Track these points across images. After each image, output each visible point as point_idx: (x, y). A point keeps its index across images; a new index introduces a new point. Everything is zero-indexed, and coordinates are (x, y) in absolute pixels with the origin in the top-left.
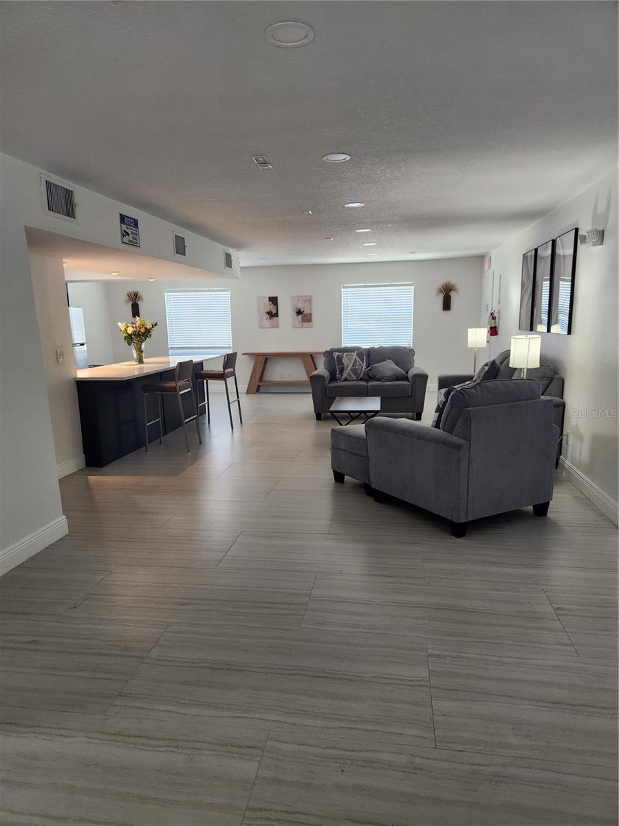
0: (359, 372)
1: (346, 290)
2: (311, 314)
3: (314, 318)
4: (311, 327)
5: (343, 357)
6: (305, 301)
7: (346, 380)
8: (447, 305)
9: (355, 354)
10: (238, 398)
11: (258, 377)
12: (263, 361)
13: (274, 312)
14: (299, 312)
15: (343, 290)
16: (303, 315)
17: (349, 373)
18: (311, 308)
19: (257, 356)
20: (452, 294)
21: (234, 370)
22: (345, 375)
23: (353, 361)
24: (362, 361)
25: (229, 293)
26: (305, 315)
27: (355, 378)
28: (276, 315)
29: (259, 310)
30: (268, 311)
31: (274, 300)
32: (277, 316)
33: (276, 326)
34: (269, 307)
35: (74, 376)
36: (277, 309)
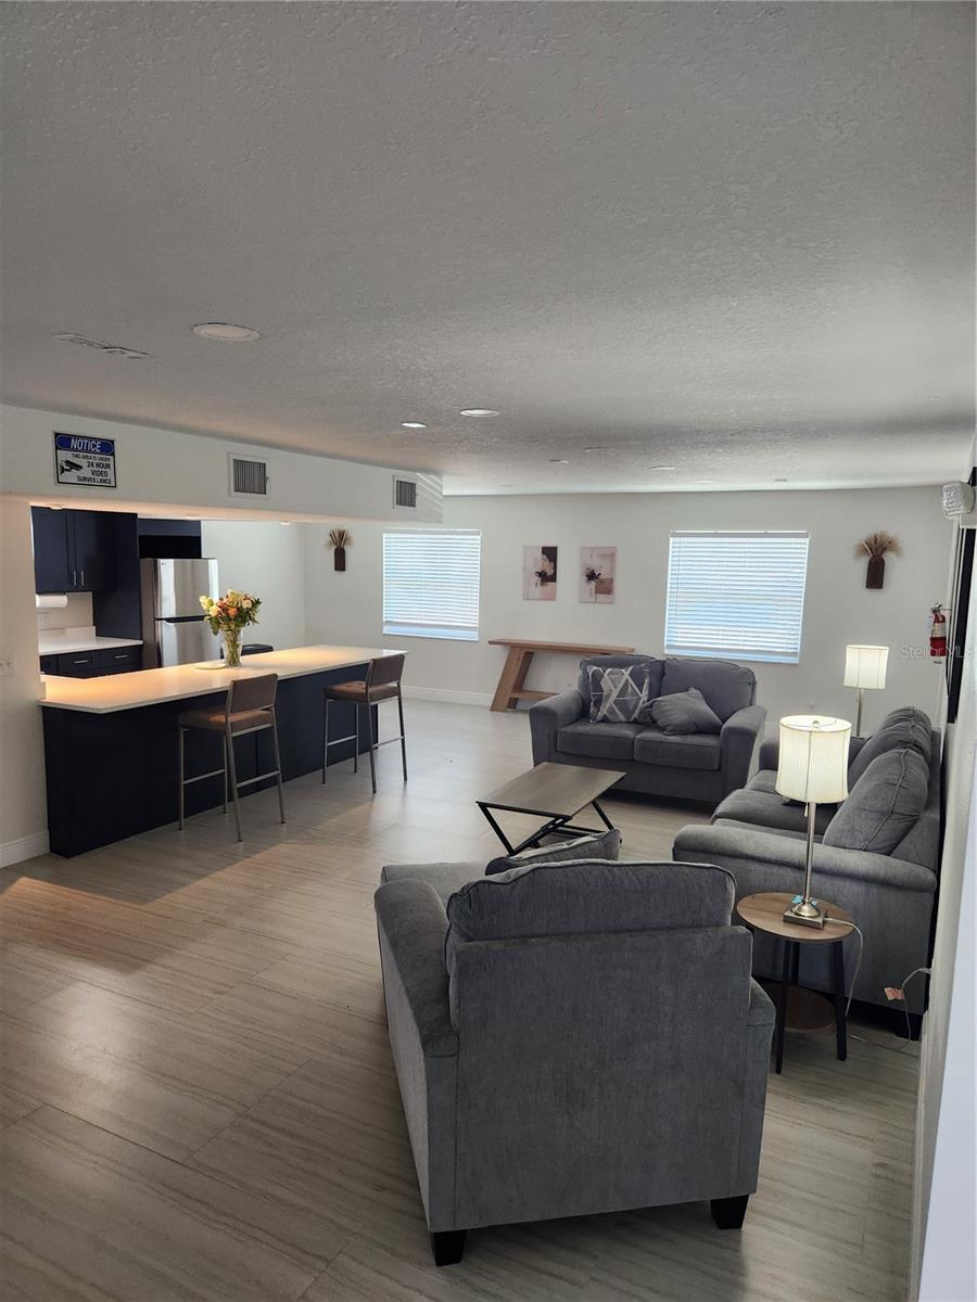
0: (631, 708)
1: (678, 539)
2: (612, 580)
3: (618, 586)
4: (612, 603)
5: (602, 676)
6: (603, 556)
7: (605, 720)
8: (875, 578)
9: (626, 672)
10: (402, 734)
11: (512, 682)
12: (524, 657)
13: (550, 572)
14: (592, 576)
15: (671, 539)
16: (598, 582)
17: (611, 707)
18: (612, 569)
19: (513, 647)
20: (889, 557)
21: (399, 686)
22: (604, 710)
23: (620, 686)
24: (640, 686)
25: (479, 537)
26: (602, 582)
27: (622, 718)
28: (553, 578)
29: (525, 569)
30: (540, 571)
31: (550, 553)
32: (555, 580)
33: (552, 597)
34: (541, 563)
35: (38, 696)
36: (555, 568)
